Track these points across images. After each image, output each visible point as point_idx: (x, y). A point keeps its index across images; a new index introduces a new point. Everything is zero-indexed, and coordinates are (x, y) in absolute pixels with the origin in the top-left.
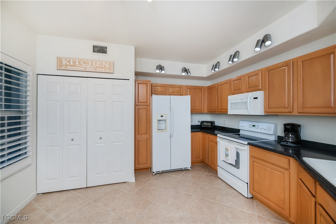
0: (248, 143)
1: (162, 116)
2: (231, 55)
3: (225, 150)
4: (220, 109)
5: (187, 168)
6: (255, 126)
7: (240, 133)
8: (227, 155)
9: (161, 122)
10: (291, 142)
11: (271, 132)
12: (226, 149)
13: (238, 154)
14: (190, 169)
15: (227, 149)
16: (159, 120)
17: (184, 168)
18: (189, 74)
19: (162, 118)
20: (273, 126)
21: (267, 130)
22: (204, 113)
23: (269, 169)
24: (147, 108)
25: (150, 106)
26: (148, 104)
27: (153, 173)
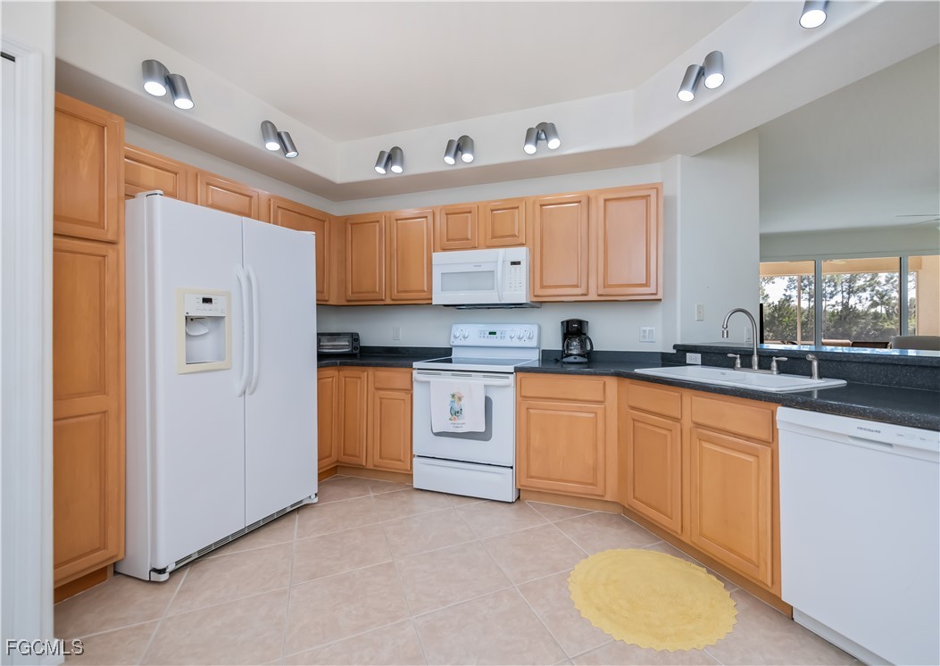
0: (515, 368)
1: (207, 301)
2: (450, 141)
3: (451, 399)
4: (398, 292)
5: (301, 501)
6: (495, 333)
7: (452, 357)
8: (456, 413)
9: (200, 330)
10: (578, 355)
11: (534, 343)
12: (453, 396)
13: (488, 402)
14: (316, 500)
15: (456, 397)
16: (190, 320)
17: (292, 506)
18: (291, 154)
19: (206, 310)
20: (535, 329)
21: (525, 338)
22: (329, 303)
23: (565, 413)
24: (104, 256)
25: (120, 246)
26: (110, 237)
27: (162, 571)
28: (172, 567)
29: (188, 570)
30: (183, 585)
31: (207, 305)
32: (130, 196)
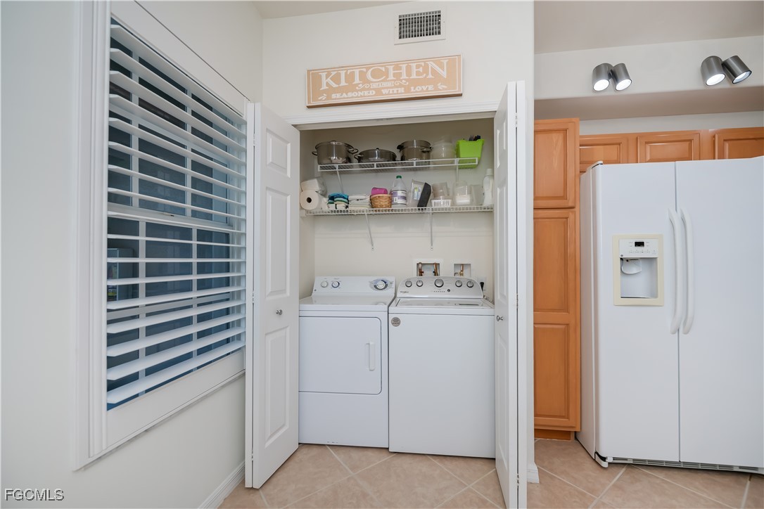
1: (639, 244)
9: (633, 269)
16: (625, 261)
17: (741, 467)
18: (742, 76)
19: (638, 253)
24: (567, 218)
25: (577, 209)
26: (570, 204)
27: (604, 459)
28: (610, 460)
29: (624, 469)
30: (618, 480)
31: (639, 248)
32: (582, 172)
